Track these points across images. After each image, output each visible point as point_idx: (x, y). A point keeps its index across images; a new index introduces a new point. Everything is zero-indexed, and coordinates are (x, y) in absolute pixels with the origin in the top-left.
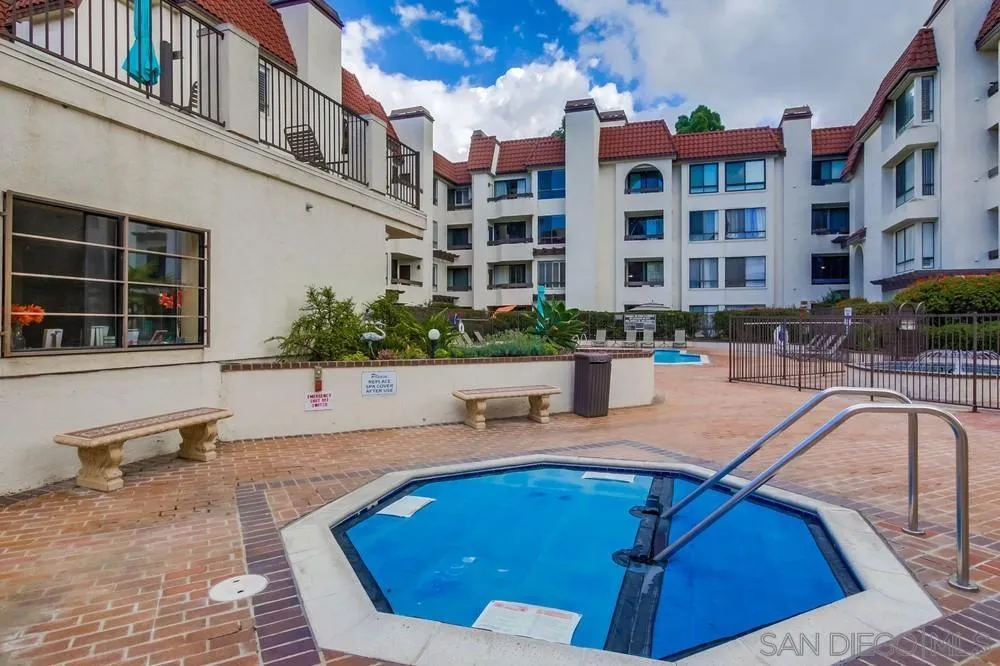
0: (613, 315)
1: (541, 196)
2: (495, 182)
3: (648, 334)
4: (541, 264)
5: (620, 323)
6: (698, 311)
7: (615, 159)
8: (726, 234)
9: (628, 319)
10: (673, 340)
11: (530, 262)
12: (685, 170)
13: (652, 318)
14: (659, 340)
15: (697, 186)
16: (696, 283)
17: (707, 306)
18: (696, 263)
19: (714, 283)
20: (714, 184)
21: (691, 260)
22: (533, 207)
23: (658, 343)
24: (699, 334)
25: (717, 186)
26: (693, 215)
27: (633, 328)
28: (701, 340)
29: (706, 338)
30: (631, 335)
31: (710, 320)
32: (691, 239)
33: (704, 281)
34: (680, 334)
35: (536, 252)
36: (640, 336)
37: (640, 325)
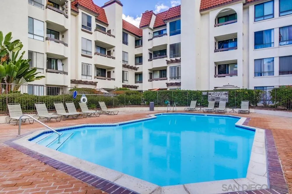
0: (201, 92)
1: (171, 34)
2: (154, 33)
3: (222, 104)
4: (171, 68)
5: (206, 97)
6: (260, 90)
7: (208, 8)
8: (279, 43)
9: (210, 94)
10: (240, 108)
11: (166, 67)
12: (252, 8)
13: (225, 94)
14: (230, 107)
15: (259, 16)
16: (259, 73)
17: (266, 87)
18: (259, 61)
19: (271, 73)
20: (271, 13)
21: (255, 60)
22: (168, 40)
23: (229, 110)
24: (260, 104)
25: (273, 15)
26: (256, 33)
27: (213, 100)
28: (261, 108)
29: (265, 107)
30: (211, 104)
31: (268, 95)
32: (255, 48)
33: (264, 72)
34: (245, 104)
35: (168, 62)
36: (217, 105)
37: (218, 98)
